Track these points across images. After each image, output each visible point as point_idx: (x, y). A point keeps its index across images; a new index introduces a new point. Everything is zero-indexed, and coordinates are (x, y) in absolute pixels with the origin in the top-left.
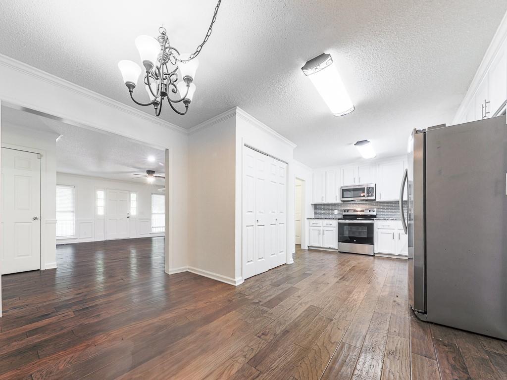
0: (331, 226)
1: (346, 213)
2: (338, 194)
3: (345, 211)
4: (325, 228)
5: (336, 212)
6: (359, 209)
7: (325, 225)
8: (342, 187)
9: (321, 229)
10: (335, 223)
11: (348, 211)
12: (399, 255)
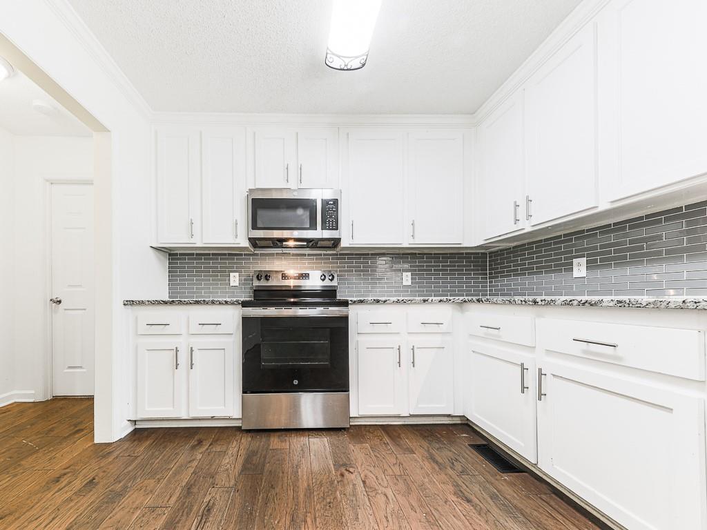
0: (219, 330)
1: (263, 283)
2: (240, 213)
3: (259, 278)
4: (197, 342)
5: (235, 279)
6: (292, 272)
7: (195, 328)
8: (251, 191)
9: (183, 344)
10: (230, 319)
11: (267, 278)
12: (411, 416)
